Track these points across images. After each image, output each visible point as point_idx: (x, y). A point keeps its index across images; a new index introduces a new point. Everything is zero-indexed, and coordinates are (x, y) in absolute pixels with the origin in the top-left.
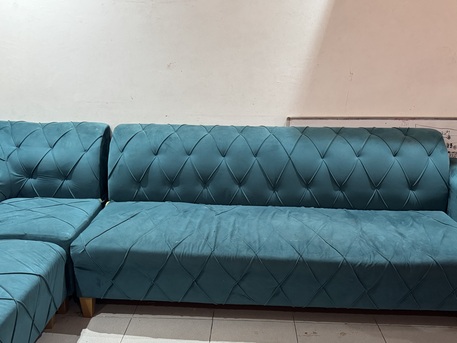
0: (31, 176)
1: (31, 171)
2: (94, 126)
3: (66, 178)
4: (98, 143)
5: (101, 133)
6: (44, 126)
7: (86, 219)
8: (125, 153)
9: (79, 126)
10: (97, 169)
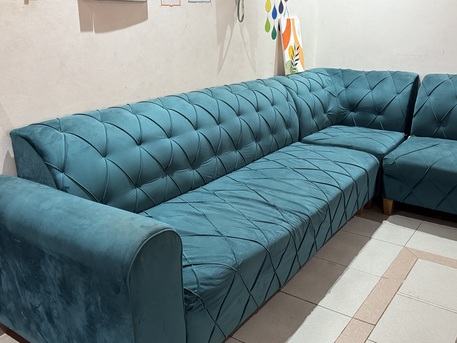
0: (353, 110)
1: (353, 106)
2: (407, 74)
3: (380, 114)
4: (409, 88)
5: (412, 80)
6: (367, 74)
7: (394, 144)
8: (432, 98)
9: (395, 75)
10: (405, 108)
